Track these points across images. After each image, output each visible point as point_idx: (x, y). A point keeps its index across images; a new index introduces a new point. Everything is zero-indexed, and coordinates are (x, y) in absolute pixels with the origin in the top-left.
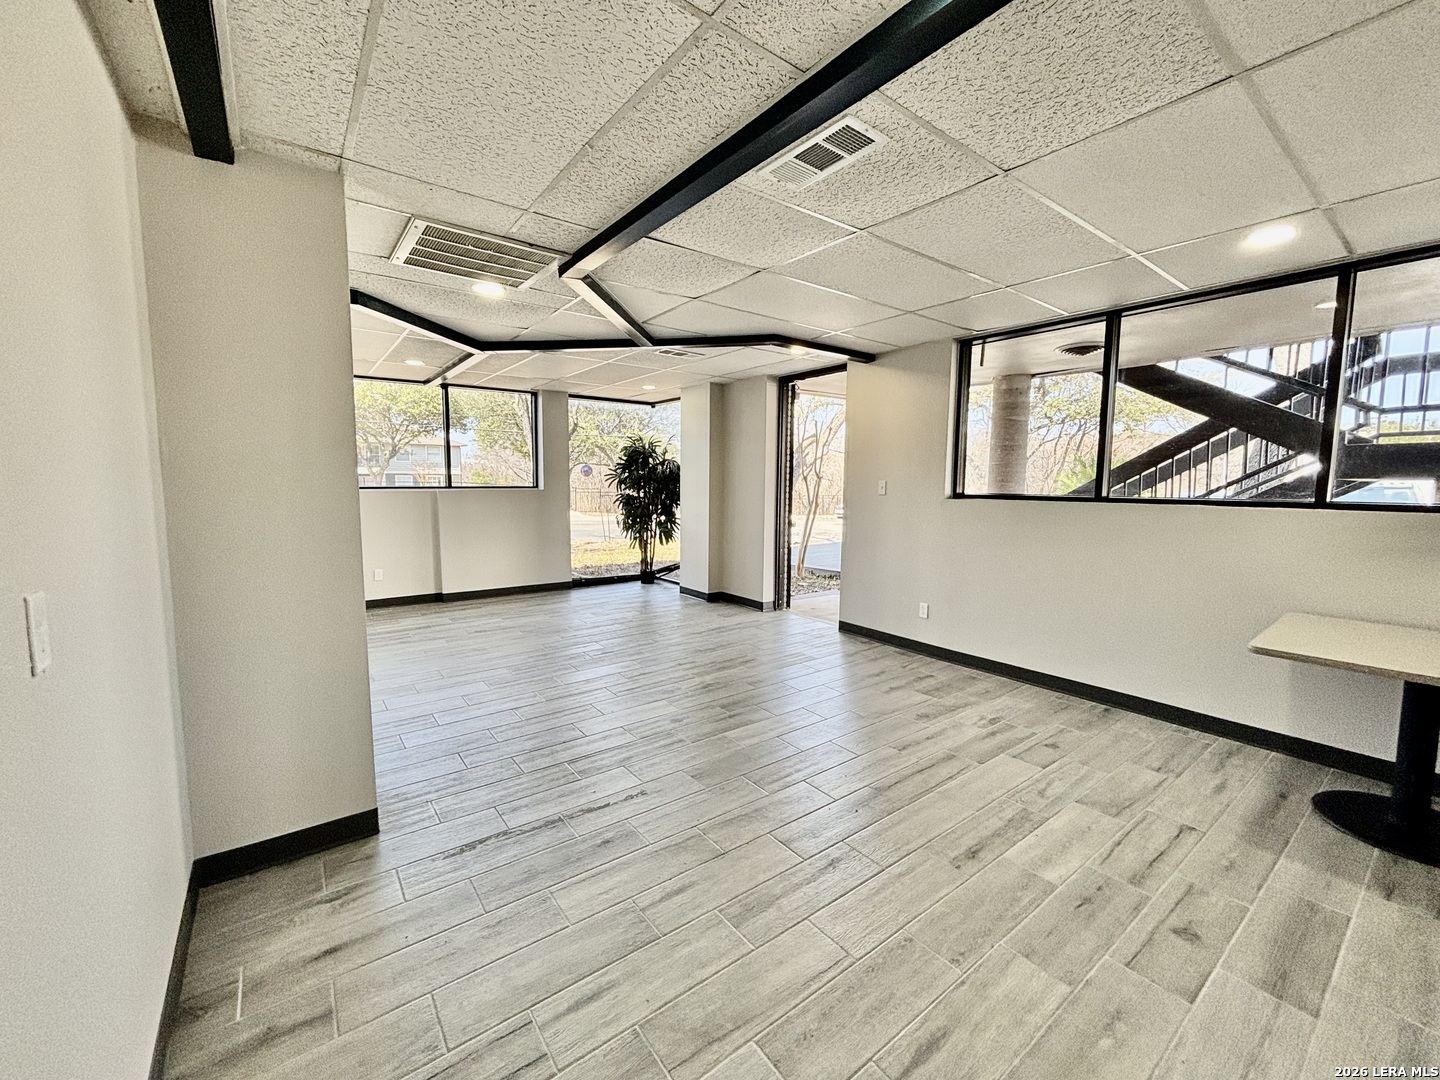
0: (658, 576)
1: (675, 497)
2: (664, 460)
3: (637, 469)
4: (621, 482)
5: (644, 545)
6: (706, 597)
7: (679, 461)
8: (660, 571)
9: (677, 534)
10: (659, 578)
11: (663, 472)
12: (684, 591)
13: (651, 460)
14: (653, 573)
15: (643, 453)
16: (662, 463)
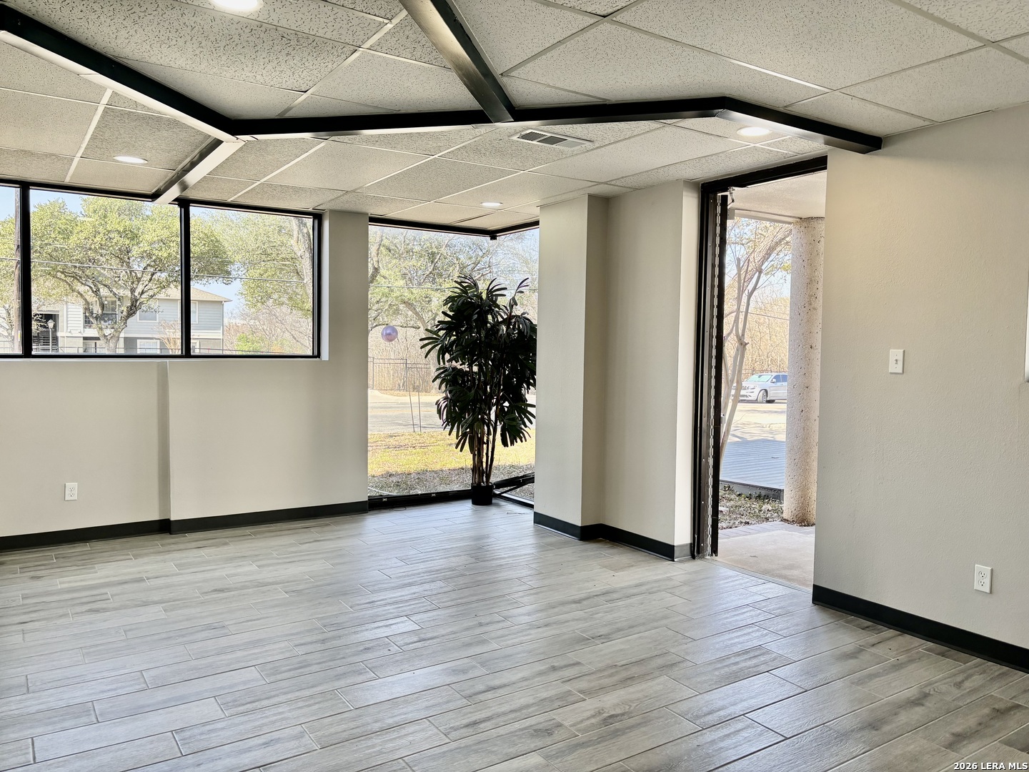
0: (497, 492)
1: (527, 374)
2: (511, 317)
3: (470, 330)
4: (442, 352)
5: (477, 445)
6: (578, 532)
7: (533, 317)
8: (500, 485)
9: (530, 430)
10: (499, 496)
11: (508, 334)
12: (540, 519)
13: (490, 317)
14: (490, 488)
15: (479, 306)
16: (507, 321)
